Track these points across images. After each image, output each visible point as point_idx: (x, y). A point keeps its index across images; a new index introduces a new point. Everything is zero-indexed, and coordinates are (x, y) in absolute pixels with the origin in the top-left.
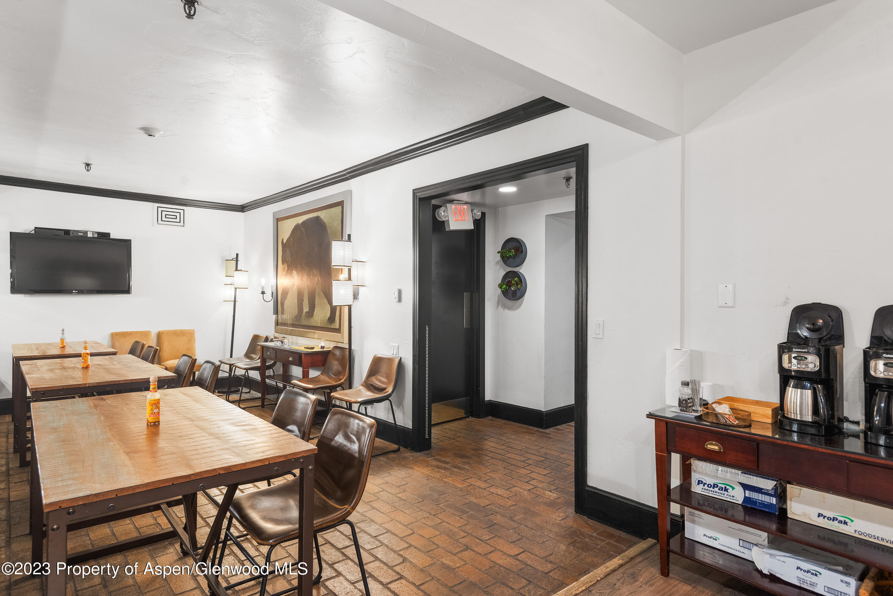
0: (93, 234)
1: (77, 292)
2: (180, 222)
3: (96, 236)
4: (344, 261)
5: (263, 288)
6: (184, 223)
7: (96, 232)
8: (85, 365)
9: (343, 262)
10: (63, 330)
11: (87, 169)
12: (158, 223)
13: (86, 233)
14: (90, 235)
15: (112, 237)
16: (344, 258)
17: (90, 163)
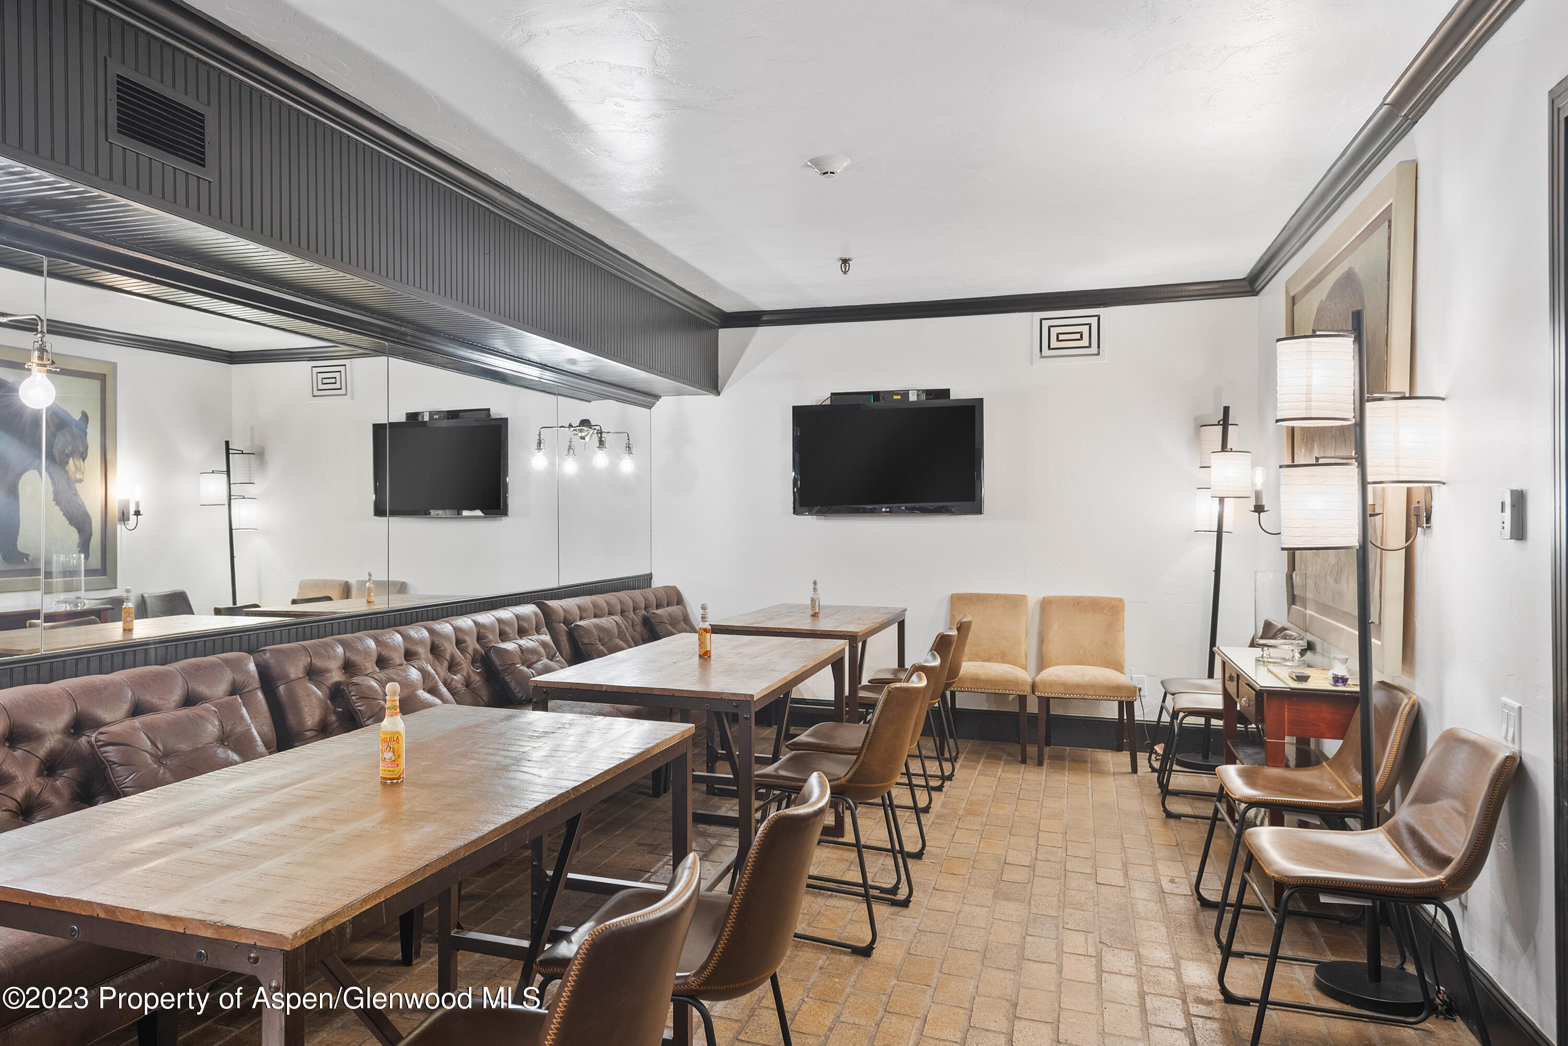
0: (918, 395)
1: (888, 510)
2: (1090, 346)
3: (923, 397)
4: (1309, 401)
5: (1258, 495)
6: (1099, 347)
7: (923, 391)
8: (703, 651)
9: (1304, 405)
10: (815, 583)
11: (844, 270)
12: (1041, 354)
13: (905, 394)
14: (913, 397)
15: (953, 396)
16: (1308, 394)
17: (847, 257)
